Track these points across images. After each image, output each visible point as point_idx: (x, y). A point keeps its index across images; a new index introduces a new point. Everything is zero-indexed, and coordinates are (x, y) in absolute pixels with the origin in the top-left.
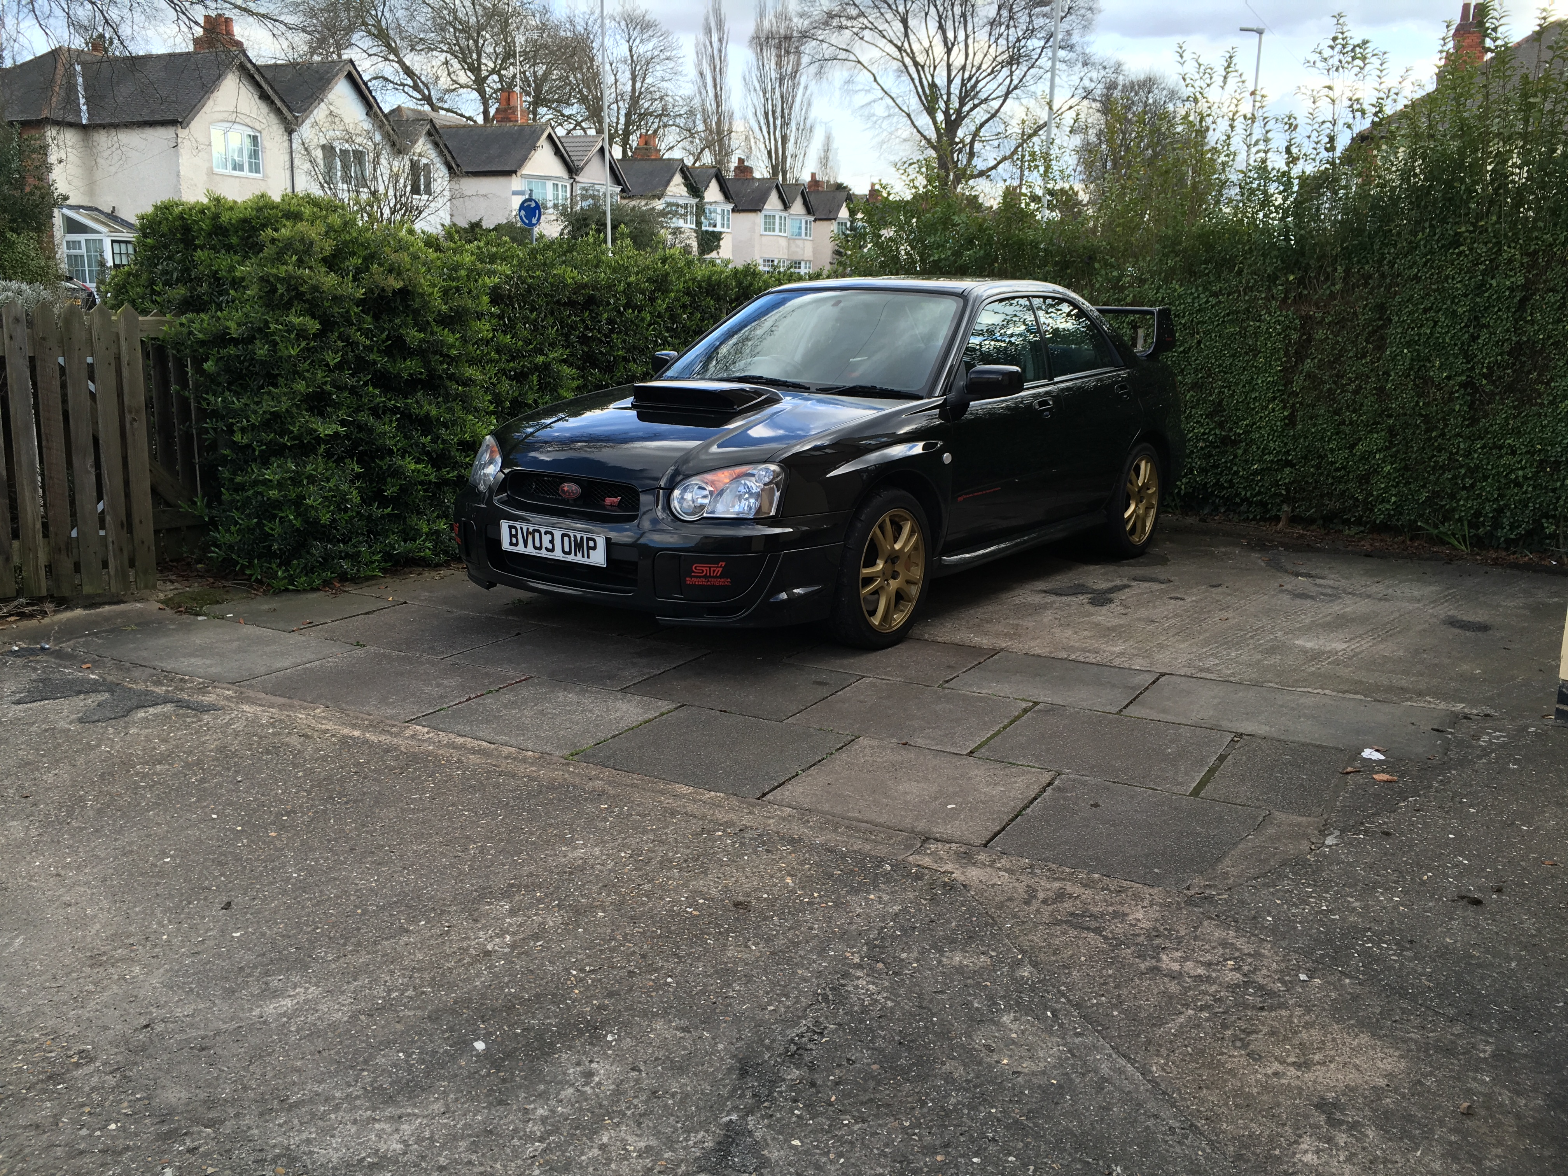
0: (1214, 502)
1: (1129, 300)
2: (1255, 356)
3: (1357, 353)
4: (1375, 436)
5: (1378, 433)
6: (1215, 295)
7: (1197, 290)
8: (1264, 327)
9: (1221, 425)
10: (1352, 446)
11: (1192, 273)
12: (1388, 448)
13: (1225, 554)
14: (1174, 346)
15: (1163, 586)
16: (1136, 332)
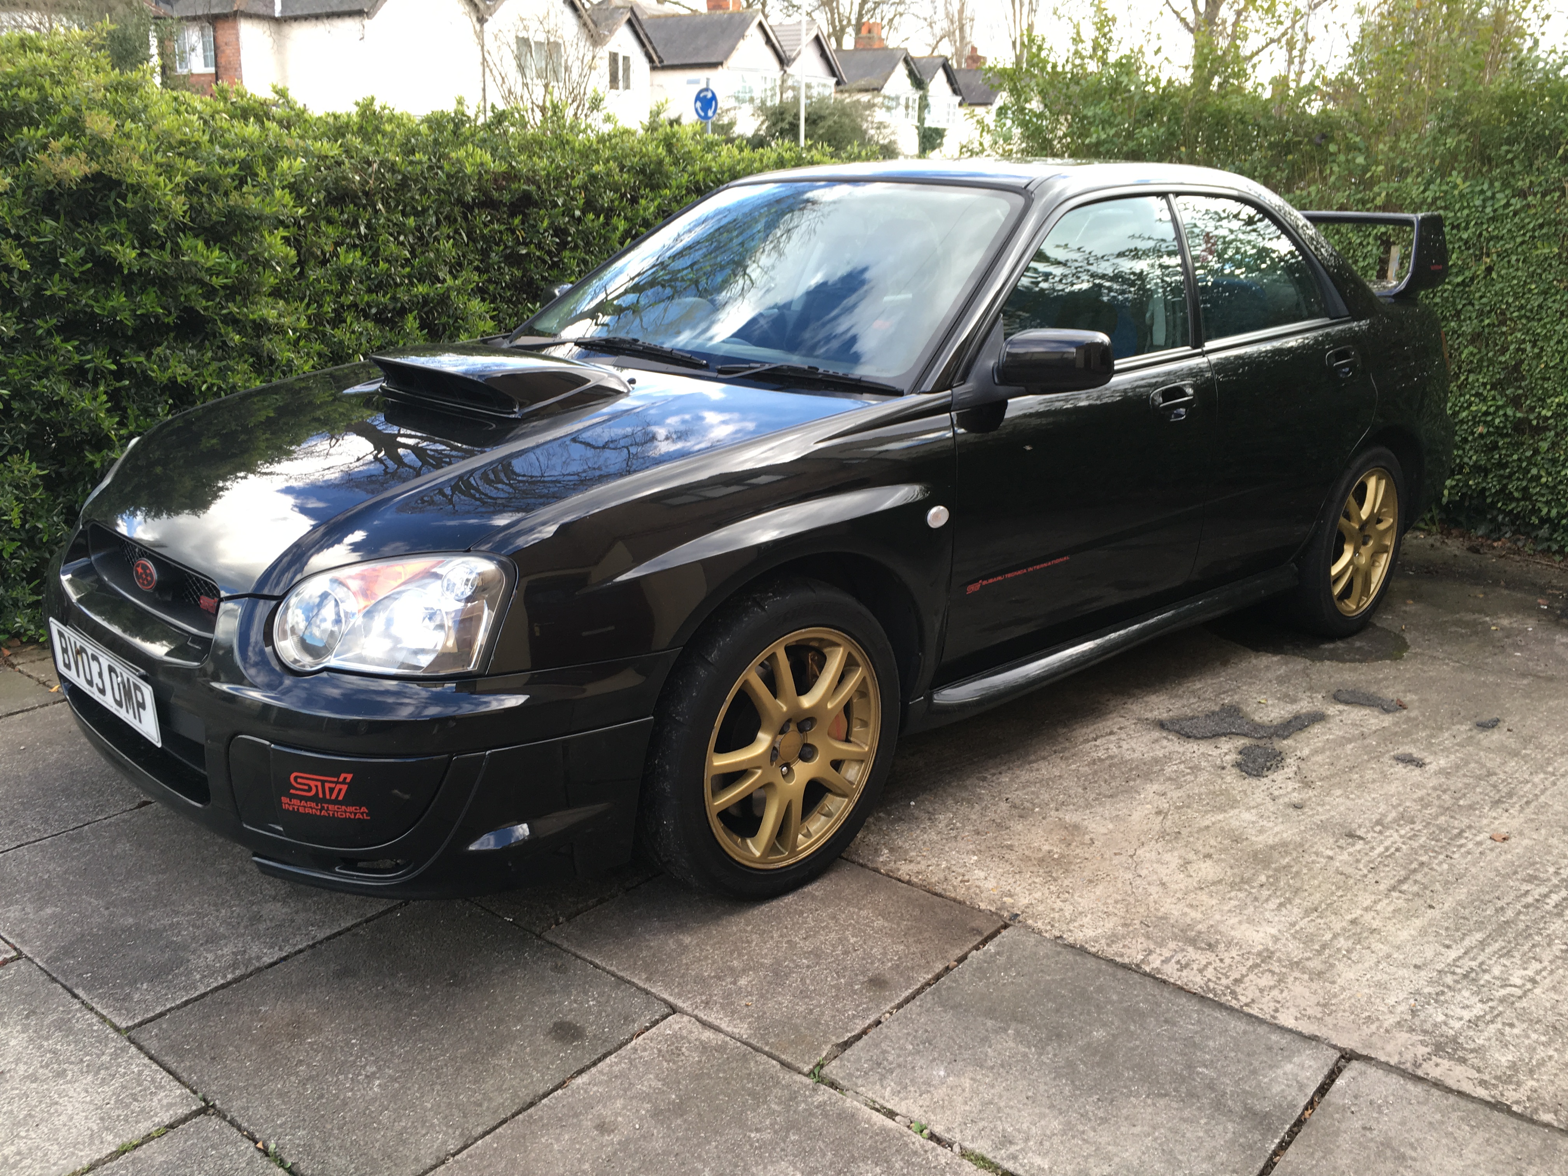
0: (1494, 520)
1: (1379, 201)
6: (1523, 194)
7: (1491, 185)
9: (1516, 402)
11: (1487, 160)
13: (1509, 633)
14: (1447, 275)
15: (1387, 720)
16: (1387, 251)
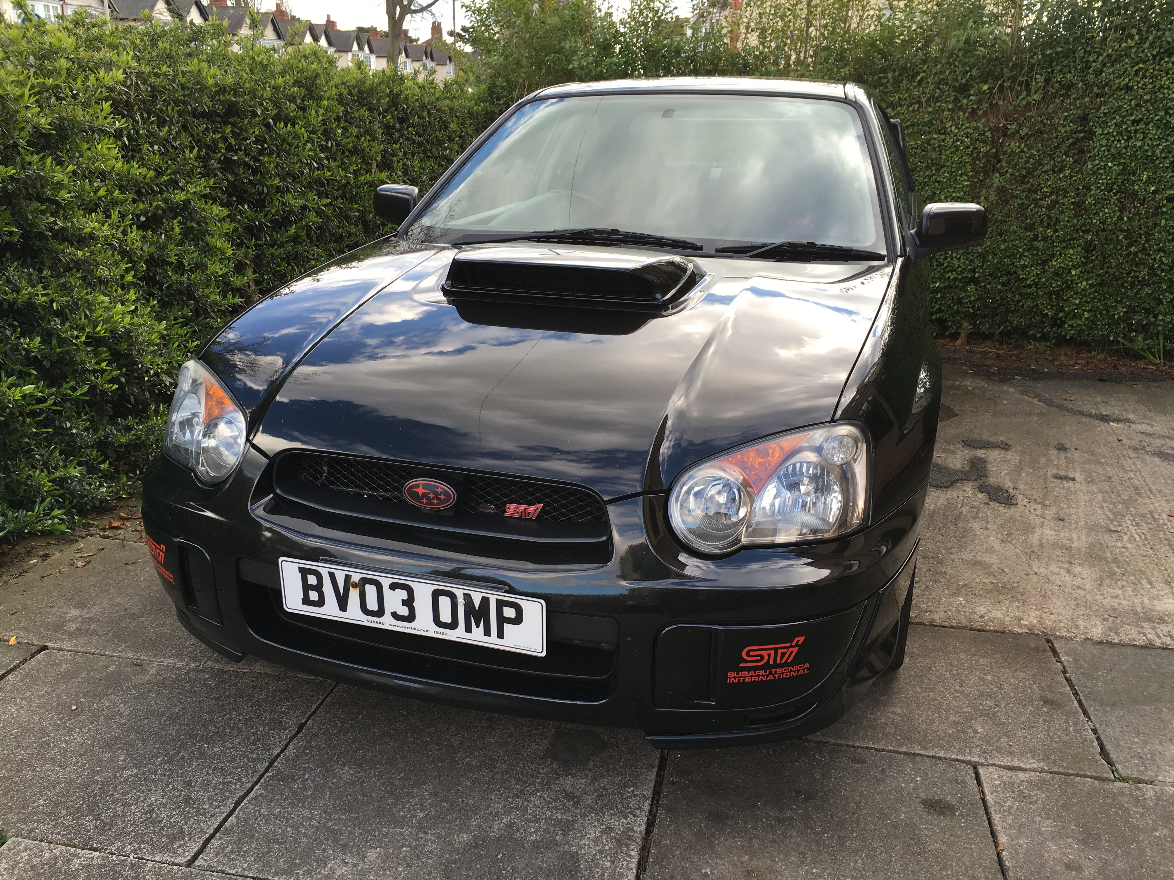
2: (938, 170)
3: (1055, 166)
4: (1071, 252)
5: (1073, 248)
8: (950, 141)
10: (1044, 262)
12: (1085, 264)
